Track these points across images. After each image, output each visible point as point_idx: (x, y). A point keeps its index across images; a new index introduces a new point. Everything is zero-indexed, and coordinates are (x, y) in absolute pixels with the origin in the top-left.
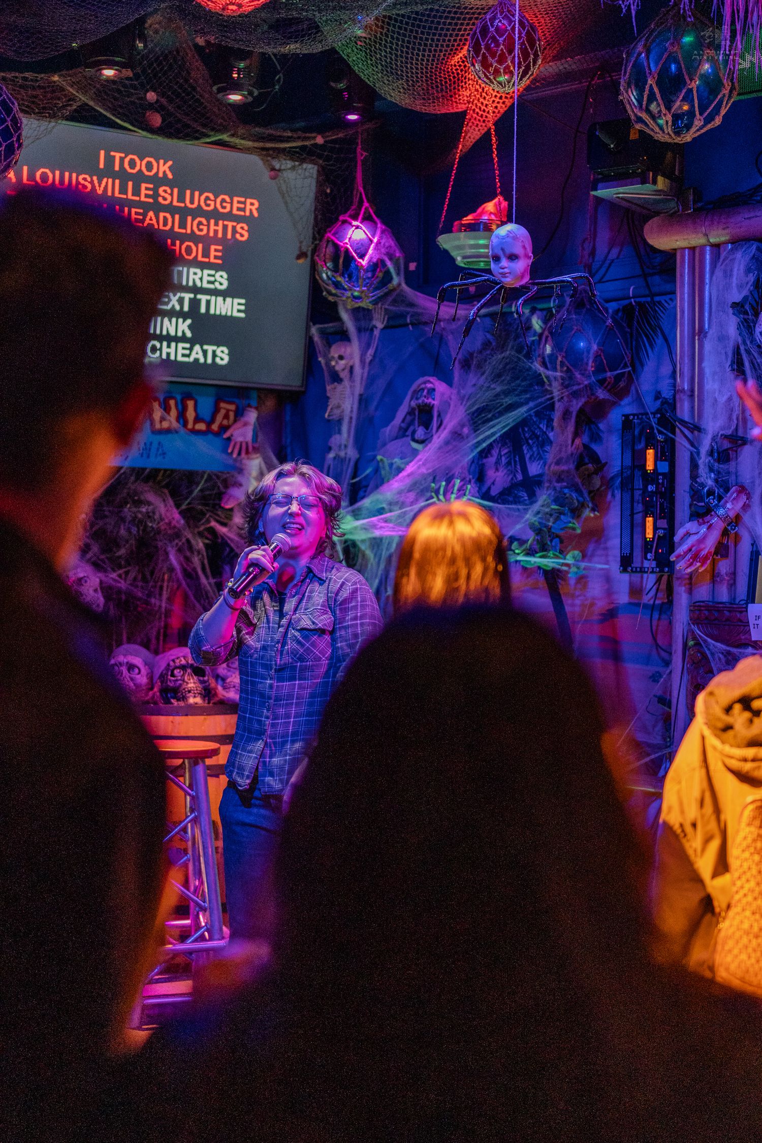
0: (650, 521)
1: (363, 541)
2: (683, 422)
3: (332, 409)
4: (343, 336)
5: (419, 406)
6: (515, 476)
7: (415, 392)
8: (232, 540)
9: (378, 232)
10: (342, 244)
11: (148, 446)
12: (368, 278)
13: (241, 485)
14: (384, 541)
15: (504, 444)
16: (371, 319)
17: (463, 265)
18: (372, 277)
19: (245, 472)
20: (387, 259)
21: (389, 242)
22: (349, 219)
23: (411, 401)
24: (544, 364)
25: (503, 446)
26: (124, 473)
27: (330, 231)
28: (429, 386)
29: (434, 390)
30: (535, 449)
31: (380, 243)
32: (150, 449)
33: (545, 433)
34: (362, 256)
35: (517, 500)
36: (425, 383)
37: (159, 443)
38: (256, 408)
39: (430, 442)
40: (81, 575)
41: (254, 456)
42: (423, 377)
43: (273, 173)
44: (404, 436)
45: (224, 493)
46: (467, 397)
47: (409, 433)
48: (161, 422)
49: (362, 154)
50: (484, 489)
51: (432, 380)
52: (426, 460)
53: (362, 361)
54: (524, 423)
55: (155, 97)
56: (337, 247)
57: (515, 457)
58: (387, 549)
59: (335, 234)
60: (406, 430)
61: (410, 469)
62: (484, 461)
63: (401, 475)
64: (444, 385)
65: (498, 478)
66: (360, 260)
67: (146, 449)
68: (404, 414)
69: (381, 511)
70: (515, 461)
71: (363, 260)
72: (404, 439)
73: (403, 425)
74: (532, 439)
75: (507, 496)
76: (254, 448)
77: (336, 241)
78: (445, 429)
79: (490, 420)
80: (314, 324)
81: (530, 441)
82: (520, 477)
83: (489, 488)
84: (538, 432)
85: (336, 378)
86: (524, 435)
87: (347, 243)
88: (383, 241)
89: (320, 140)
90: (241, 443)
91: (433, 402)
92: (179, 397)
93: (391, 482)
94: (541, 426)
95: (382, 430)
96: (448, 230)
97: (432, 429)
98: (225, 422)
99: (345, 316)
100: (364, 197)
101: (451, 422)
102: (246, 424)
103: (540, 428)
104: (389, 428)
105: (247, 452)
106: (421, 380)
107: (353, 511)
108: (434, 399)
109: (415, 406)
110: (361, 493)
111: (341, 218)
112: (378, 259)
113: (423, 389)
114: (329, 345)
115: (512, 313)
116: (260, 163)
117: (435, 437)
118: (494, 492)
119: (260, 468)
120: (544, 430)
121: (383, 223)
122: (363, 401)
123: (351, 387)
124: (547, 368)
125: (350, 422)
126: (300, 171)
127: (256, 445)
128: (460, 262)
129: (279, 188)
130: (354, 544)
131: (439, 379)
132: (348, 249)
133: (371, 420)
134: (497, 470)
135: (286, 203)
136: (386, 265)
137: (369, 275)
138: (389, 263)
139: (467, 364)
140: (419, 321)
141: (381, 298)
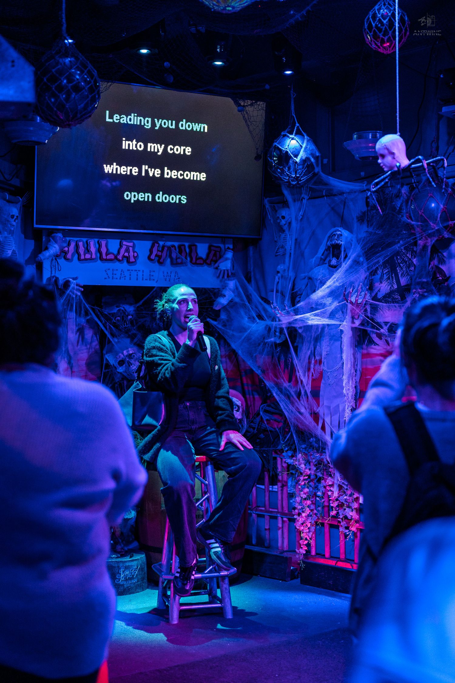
1: (300, 328)
3: (278, 248)
4: (285, 204)
5: (332, 245)
6: (392, 286)
7: (329, 237)
8: (220, 329)
9: (305, 141)
10: (283, 149)
11: (169, 273)
12: (300, 169)
13: (225, 296)
14: (313, 327)
15: (385, 267)
16: (301, 194)
17: (359, 159)
18: (303, 168)
19: (227, 288)
20: (311, 157)
21: (312, 147)
22: (288, 134)
23: (327, 242)
24: (410, 218)
25: (384, 268)
26: (156, 290)
27: (276, 142)
29: (341, 235)
30: (404, 269)
31: (307, 148)
32: (170, 277)
33: (410, 259)
34: (296, 156)
35: (394, 301)
36: (336, 231)
37: (176, 272)
38: (232, 249)
39: (340, 267)
40: (131, 352)
41: (232, 278)
42: (334, 228)
43: (240, 108)
44: (323, 264)
45: (215, 301)
46: (362, 239)
47: (327, 261)
48: (176, 259)
49: (293, 95)
50: (373, 295)
51: (340, 229)
52: (338, 278)
53: (296, 219)
54: (398, 253)
55: (169, 65)
56: (280, 150)
57: (392, 274)
58: (315, 333)
59: (279, 143)
60: (324, 260)
61: (329, 283)
62: (373, 277)
63: (323, 287)
64: (347, 232)
65: (382, 287)
66: (295, 159)
67: (168, 276)
68: (323, 250)
69: (312, 309)
70: (392, 277)
71: (297, 158)
72: (324, 265)
73: (322, 257)
74: (403, 264)
75: (388, 298)
76: (232, 273)
77: (280, 147)
78: (349, 259)
79: (377, 253)
80: (266, 198)
81: (401, 265)
82: (395, 286)
83: (377, 294)
84: (406, 259)
85: (281, 229)
86: (397, 261)
87: (287, 149)
88: (308, 147)
89: (267, 87)
90: (224, 270)
91: (341, 243)
92: (187, 244)
93: (317, 292)
94: (408, 255)
95: (311, 260)
96: (350, 138)
97: (341, 259)
98: (214, 258)
99: (286, 192)
100: (296, 120)
101: (352, 256)
102: (227, 259)
103: (407, 257)
104: (314, 259)
105: (228, 276)
106: (333, 229)
107: (294, 310)
108: (341, 241)
109: (330, 245)
110: (298, 299)
111: (282, 133)
112: (306, 157)
113: (335, 235)
114: (275, 210)
115: (388, 187)
116: (232, 102)
117: (343, 264)
118: (380, 296)
119: (236, 286)
120: (410, 257)
121: (308, 135)
122: (297, 242)
123: (290, 235)
124: (412, 220)
125: (290, 256)
126: (256, 106)
127: (234, 272)
128: (357, 157)
129: (244, 117)
130: (295, 329)
131: (344, 229)
132: (287, 152)
133: (302, 255)
134: (381, 282)
135: (248, 126)
136: (311, 161)
137: (301, 167)
138: (312, 160)
139: (361, 219)
140: (331, 194)
141: (308, 181)
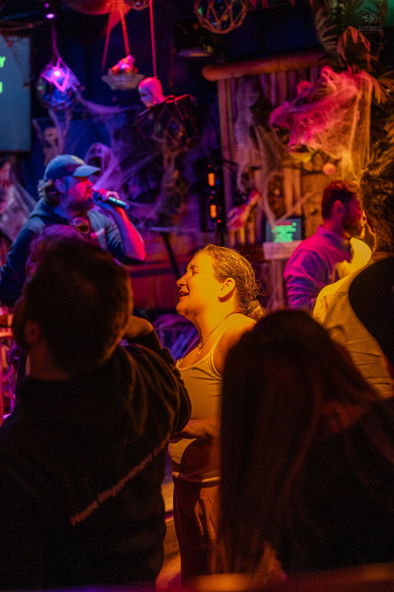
0: (213, 208)
2: (226, 161)
4: (51, 124)
5: (94, 158)
6: (144, 189)
7: (91, 151)
9: (68, 73)
10: (50, 80)
12: (65, 96)
13: (4, 201)
16: (65, 115)
18: (67, 96)
19: (6, 194)
20: (73, 87)
21: (74, 78)
22: (52, 66)
23: (90, 155)
24: (157, 136)
27: (42, 74)
28: (98, 148)
29: (101, 149)
31: (69, 78)
34: (61, 85)
35: (146, 201)
36: (96, 146)
38: (9, 162)
41: (11, 186)
42: (94, 143)
43: (9, 43)
46: (119, 152)
50: (128, 196)
51: (100, 144)
53: (62, 136)
54: (148, 164)
56: (47, 81)
59: (46, 74)
62: (128, 183)
64: (106, 147)
65: (136, 191)
66: (60, 88)
71: (62, 87)
75: (141, 199)
76: (10, 182)
77: (47, 79)
80: (34, 119)
82: (146, 189)
83: (132, 195)
85: (49, 145)
87: (52, 79)
88: (71, 78)
89: (31, 26)
90: (4, 181)
96: (106, 73)
99: (52, 115)
100: (58, 55)
101: (112, 166)
102: (5, 171)
105: (7, 184)
106: (94, 145)
108: (101, 155)
109: (92, 158)
111: (48, 66)
112: (69, 87)
113: (95, 149)
114: (43, 129)
117: (105, 173)
118: (134, 196)
121: (69, 68)
123: (57, 149)
124: (158, 138)
126: (21, 42)
128: (113, 87)
129: (13, 51)
131: (103, 144)
132: (53, 82)
134: (134, 187)
136: (73, 90)
137: (66, 94)
138: (75, 89)
139: (117, 136)
140: (90, 116)
141: (71, 106)
